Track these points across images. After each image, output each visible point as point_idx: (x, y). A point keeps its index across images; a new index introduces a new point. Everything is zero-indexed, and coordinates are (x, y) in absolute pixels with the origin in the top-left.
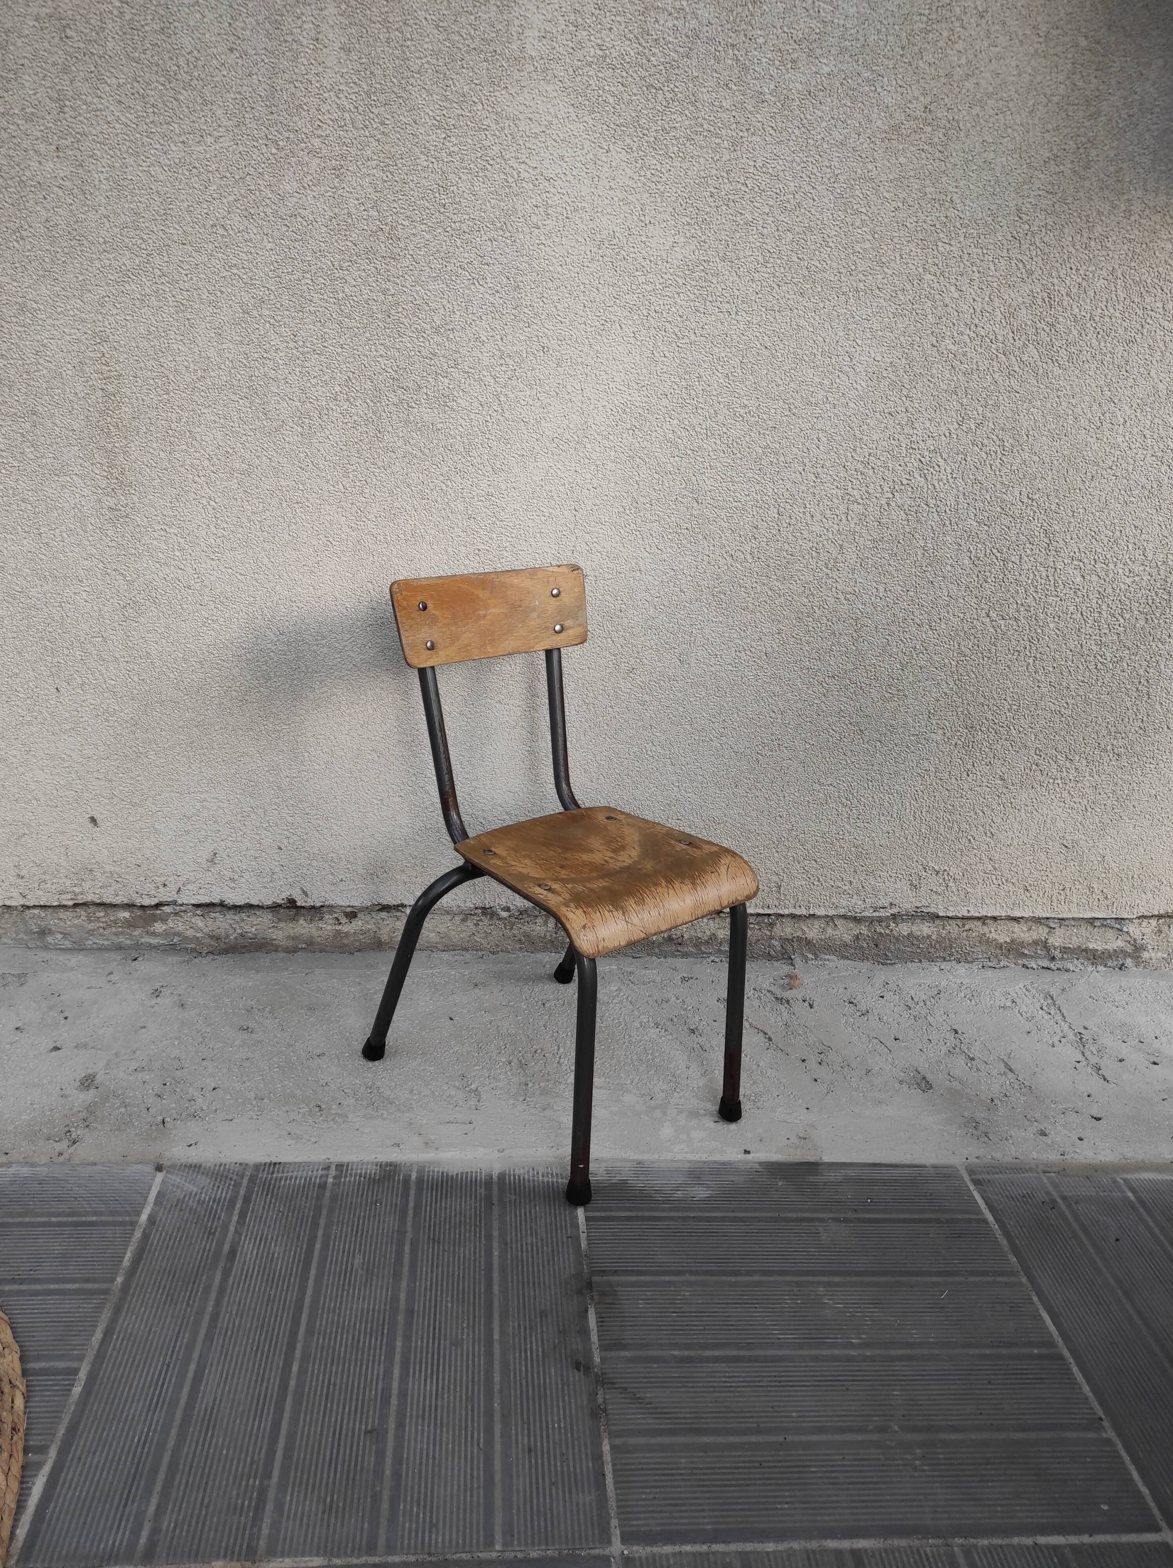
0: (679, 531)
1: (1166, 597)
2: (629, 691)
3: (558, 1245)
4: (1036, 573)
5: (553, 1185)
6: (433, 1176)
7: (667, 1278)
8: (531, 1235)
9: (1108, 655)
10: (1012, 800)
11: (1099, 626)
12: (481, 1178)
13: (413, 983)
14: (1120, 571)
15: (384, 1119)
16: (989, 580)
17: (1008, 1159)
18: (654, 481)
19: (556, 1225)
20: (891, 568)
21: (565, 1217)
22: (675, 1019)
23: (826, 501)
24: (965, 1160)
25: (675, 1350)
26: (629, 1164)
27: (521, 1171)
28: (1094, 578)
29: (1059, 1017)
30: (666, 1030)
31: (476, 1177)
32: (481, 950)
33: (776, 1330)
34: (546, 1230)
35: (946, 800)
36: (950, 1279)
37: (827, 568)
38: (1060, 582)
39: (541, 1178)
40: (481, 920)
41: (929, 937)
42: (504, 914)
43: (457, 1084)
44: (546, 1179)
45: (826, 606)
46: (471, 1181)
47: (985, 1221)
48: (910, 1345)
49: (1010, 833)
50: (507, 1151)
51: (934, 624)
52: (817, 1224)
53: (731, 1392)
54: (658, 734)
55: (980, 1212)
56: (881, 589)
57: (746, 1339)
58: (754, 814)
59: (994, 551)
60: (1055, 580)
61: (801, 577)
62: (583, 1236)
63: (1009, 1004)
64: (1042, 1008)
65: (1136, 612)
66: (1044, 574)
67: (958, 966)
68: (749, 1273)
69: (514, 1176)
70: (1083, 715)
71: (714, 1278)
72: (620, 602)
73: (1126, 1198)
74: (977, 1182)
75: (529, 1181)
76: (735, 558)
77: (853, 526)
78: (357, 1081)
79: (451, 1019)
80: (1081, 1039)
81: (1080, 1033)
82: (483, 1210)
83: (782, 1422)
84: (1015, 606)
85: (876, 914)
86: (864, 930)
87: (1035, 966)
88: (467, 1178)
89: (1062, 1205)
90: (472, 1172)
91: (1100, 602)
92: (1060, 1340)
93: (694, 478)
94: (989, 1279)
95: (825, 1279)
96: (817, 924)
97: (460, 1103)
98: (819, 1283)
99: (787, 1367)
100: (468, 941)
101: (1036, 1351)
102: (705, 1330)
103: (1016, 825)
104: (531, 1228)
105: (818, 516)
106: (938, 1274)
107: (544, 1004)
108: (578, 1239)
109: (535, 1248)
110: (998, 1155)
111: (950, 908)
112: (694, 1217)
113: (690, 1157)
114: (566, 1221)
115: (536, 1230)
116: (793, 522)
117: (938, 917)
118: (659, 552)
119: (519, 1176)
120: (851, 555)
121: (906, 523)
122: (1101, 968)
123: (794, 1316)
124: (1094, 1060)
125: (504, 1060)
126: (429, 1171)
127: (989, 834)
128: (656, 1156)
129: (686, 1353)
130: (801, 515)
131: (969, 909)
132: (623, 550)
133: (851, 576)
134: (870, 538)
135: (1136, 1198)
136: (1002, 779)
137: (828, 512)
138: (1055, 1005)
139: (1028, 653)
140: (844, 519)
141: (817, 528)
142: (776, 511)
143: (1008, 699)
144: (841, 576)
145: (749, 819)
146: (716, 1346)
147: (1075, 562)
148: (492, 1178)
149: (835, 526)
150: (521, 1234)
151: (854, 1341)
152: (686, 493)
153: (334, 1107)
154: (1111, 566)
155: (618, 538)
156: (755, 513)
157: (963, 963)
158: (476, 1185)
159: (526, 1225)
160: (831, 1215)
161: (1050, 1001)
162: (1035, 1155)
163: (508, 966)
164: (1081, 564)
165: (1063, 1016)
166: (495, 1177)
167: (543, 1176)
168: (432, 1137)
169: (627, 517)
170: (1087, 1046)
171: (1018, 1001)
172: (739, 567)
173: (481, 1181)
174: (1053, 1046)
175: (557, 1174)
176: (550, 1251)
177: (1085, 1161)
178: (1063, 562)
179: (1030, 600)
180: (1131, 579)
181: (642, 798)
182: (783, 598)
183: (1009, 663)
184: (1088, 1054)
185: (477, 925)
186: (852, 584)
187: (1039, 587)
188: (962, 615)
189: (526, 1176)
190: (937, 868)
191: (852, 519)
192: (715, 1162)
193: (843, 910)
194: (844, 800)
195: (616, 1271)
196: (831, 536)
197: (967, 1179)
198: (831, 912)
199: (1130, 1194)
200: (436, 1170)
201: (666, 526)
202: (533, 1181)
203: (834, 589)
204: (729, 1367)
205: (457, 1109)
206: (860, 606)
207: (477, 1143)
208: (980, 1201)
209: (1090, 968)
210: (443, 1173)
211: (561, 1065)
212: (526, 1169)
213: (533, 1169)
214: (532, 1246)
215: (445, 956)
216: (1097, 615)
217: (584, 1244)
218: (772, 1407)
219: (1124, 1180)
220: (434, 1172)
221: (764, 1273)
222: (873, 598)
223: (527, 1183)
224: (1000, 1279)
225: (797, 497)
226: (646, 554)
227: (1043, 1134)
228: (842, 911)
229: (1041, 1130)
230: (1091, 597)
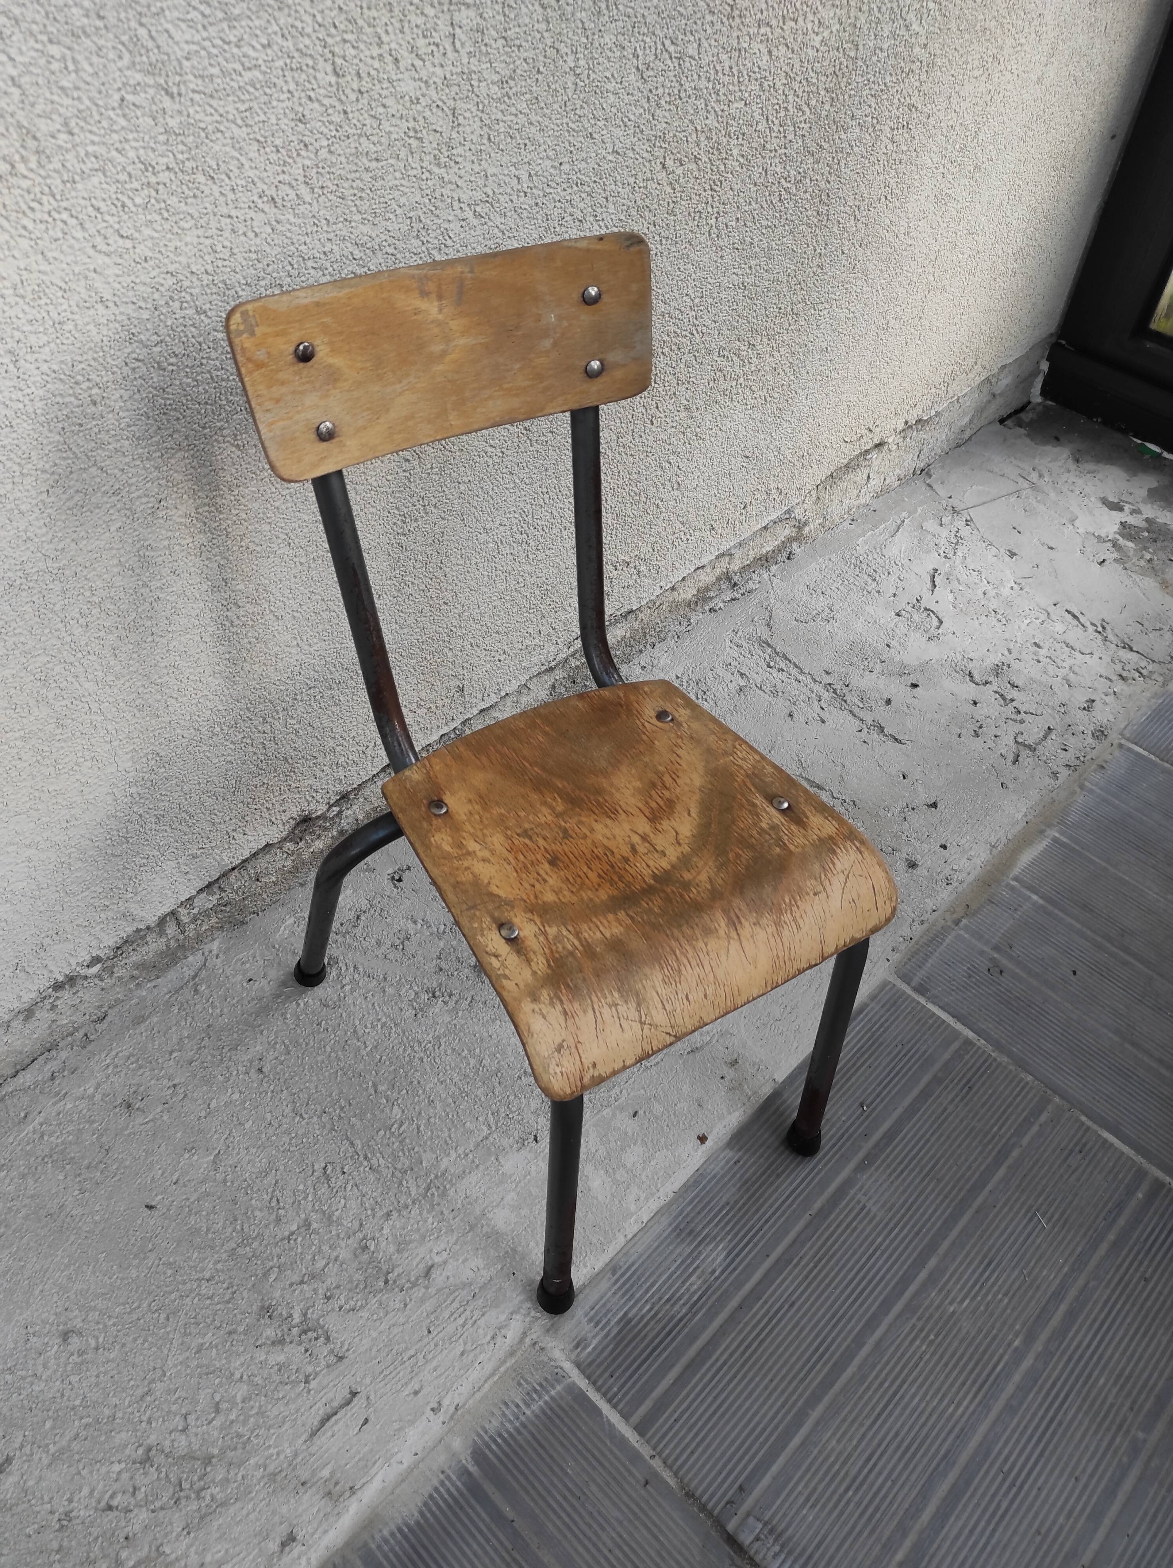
0: (153, 180)
1: (852, 54)
2: (166, 543)
3: (647, 1515)
4: (718, 68)
5: (551, 1409)
6: (392, 1550)
7: (797, 1440)
8: (603, 1529)
9: (793, 173)
10: (698, 430)
11: (785, 131)
12: (457, 1489)
13: (23, 1176)
14: (810, 25)
15: (223, 1504)
16: (663, 102)
17: (918, 929)
18: (55, 66)
19: (614, 1479)
20: (533, 129)
21: (612, 1452)
22: (443, 965)
23: (412, 17)
24: (888, 964)
25: (895, 1552)
26: (604, 1285)
27: (495, 1423)
28: (783, 49)
29: (794, 671)
30: (450, 995)
31: (448, 1491)
32: (76, 1030)
33: (948, 1406)
34: (610, 1498)
35: (630, 470)
36: (1010, 1161)
37: (438, 165)
38: (745, 73)
39: (528, 1412)
40: (58, 998)
41: (623, 638)
42: (95, 970)
43: (270, 1333)
44: (535, 1407)
45: (449, 243)
46: (449, 1506)
47: (968, 1042)
48: (1058, 1296)
49: (697, 473)
50: (446, 1402)
51: (599, 210)
52: (852, 1192)
53: (991, 1554)
54: (241, 587)
55: (956, 1034)
56: (524, 177)
57: (937, 1451)
58: (411, 621)
59: (667, 43)
60: (740, 72)
61: (403, 200)
62: (657, 1464)
63: (742, 683)
64: (769, 666)
65: (823, 93)
66: (727, 65)
67: (657, 652)
68: (859, 1342)
69: (495, 1441)
70: (767, 276)
71: (837, 1387)
72: (84, 386)
73: (1034, 904)
74: (921, 989)
75: (519, 1433)
76: (279, 202)
77: (465, 60)
78: (116, 1468)
79: (150, 1207)
80: (835, 692)
81: (830, 684)
82: (510, 1547)
83: (1062, 1545)
84: (694, 136)
85: (572, 649)
86: (559, 674)
87: (722, 605)
88: (436, 1504)
89: (1005, 962)
90: (436, 1489)
91: (787, 92)
92: (1142, 1160)
93: (142, 32)
94: (1035, 1128)
95: (923, 1275)
96: (508, 702)
97: (310, 1369)
98: (924, 1286)
99: (1000, 1453)
100: (51, 1034)
101: (1140, 1195)
102: (894, 1482)
103: (701, 461)
104: (591, 1514)
105: (407, 59)
106: (998, 1162)
107: (260, 1070)
108: (656, 1475)
109: (625, 1548)
110: (906, 931)
111: (644, 595)
112: (740, 1307)
113: (654, 1205)
114: (617, 1458)
115: (600, 1513)
116: (366, 84)
117: (631, 611)
118: (128, 244)
119: (500, 1435)
120: (472, 128)
121: (543, 26)
122: (774, 568)
123: (946, 1365)
124: (869, 718)
125: (294, 1227)
126: (379, 1547)
127: (676, 486)
128: (621, 1240)
129: (908, 1543)
130: (376, 64)
131: (662, 584)
132: (45, 267)
133: (477, 168)
134: (496, 78)
135: (1041, 898)
136: (687, 409)
137: (421, 42)
138: (777, 654)
139: (710, 210)
140: (449, 48)
141: (408, 87)
142: (329, 69)
143: (690, 293)
144: (462, 172)
145: (406, 631)
146: (924, 1495)
147: (762, 31)
148: (470, 1474)
149: (439, 71)
150: (590, 1539)
151: (1016, 1343)
152: (139, 77)
153: (124, 1555)
154: (801, 20)
155: (25, 244)
156: (292, 87)
157: (658, 646)
158: (461, 1508)
159: (582, 1517)
160: (852, 1165)
161: (769, 651)
162: (930, 904)
163: (143, 1027)
164: (768, 29)
165: (797, 667)
166: (473, 1469)
167: (528, 1405)
168: (326, 1473)
169: (25, 184)
170: (847, 698)
171: (744, 670)
172: (292, 220)
173: (461, 1494)
174: (823, 722)
175: (541, 1385)
176: (645, 1532)
177: (971, 878)
178: (749, 34)
179: (712, 121)
180: (820, 38)
181: (247, 693)
182: (379, 254)
183: (691, 235)
184: (856, 711)
185: (53, 1007)
186: (481, 182)
187: (722, 91)
188: (632, 180)
189: (508, 1425)
190: (627, 559)
191: (463, 44)
192: (687, 1187)
193: (536, 668)
194: (518, 536)
195: (741, 1488)
196: (435, 97)
197: (909, 991)
198: (523, 679)
199: (1035, 897)
200: (386, 1533)
201: (123, 177)
202: (523, 1425)
203: (456, 205)
204: (958, 1517)
205: (313, 1384)
206: (499, 220)
207: (396, 1426)
208: (944, 1016)
209: (766, 576)
210: (400, 1530)
211: (379, 1172)
212: (497, 1412)
213: (506, 1404)
214: (620, 1548)
215: (26, 1078)
216: (782, 114)
217: (667, 1476)
218: (1038, 1532)
219: (1016, 879)
220: (386, 1541)
221: (872, 1324)
222: (514, 198)
223: (519, 1438)
224: (1043, 1118)
225: (361, 22)
226: (101, 260)
227: (913, 865)
228: (535, 671)
229: (907, 860)
230: (779, 84)
